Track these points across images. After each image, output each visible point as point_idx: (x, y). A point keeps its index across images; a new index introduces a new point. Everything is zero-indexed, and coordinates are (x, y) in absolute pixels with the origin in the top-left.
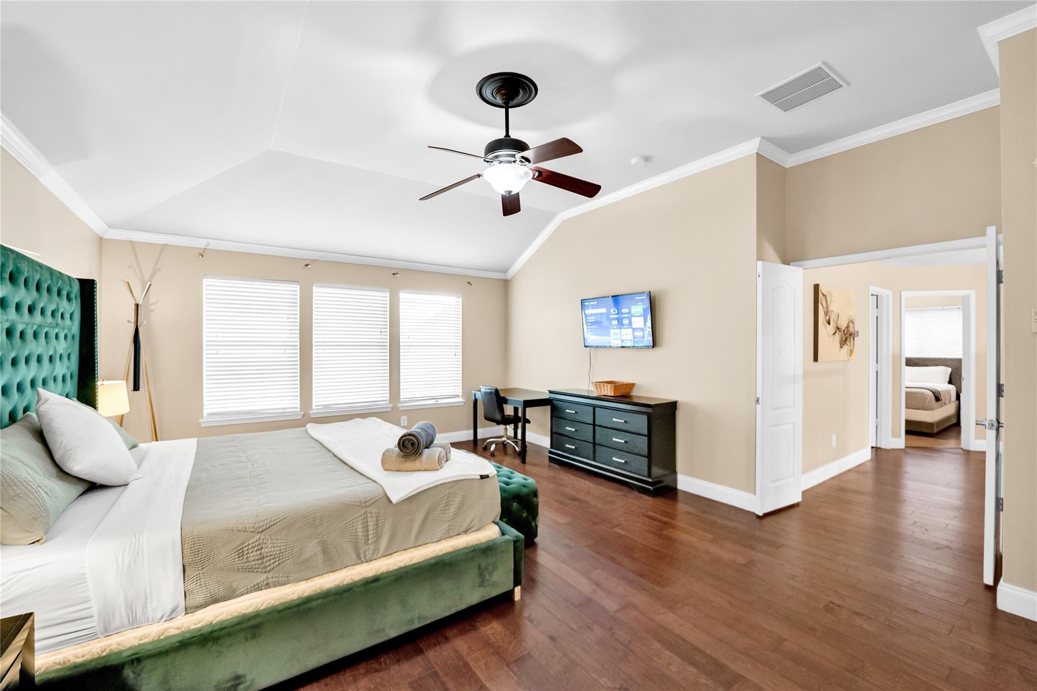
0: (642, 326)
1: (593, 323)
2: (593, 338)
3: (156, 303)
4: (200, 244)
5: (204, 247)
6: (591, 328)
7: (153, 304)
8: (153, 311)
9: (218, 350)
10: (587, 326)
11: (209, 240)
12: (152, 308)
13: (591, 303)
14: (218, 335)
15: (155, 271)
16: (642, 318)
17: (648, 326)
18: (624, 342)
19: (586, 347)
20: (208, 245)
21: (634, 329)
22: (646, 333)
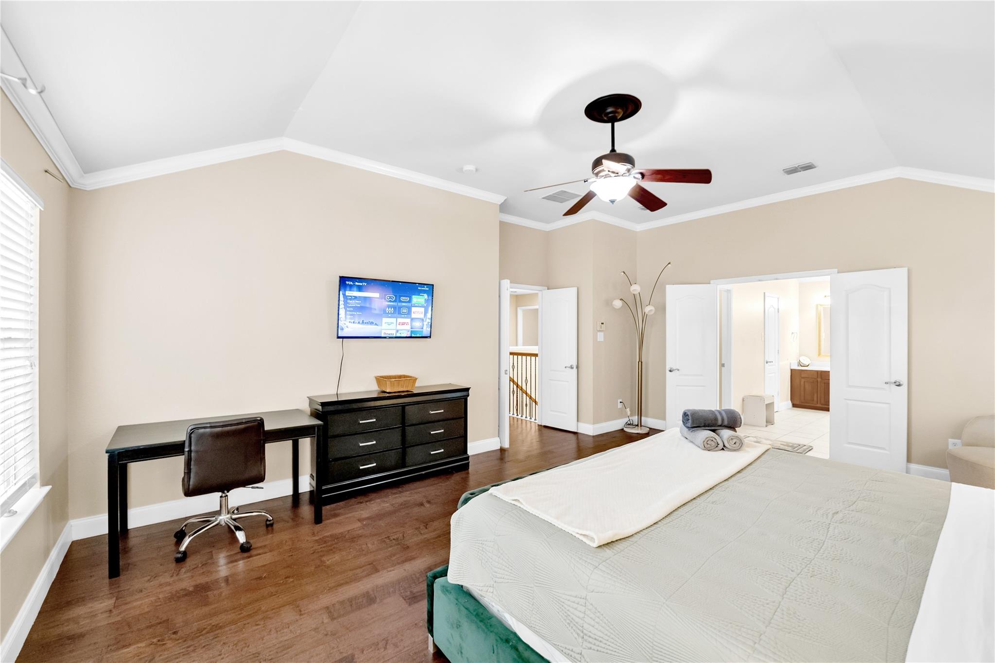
0: (422, 316)
1: (356, 309)
2: (350, 327)
6: (351, 315)
10: (346, 311)
13: (357, 283)
16: (423, 309)
17: (428, 317)
18: (399, 332)
19: (339, 337)
21: (412, 319)
22: (425, 323)
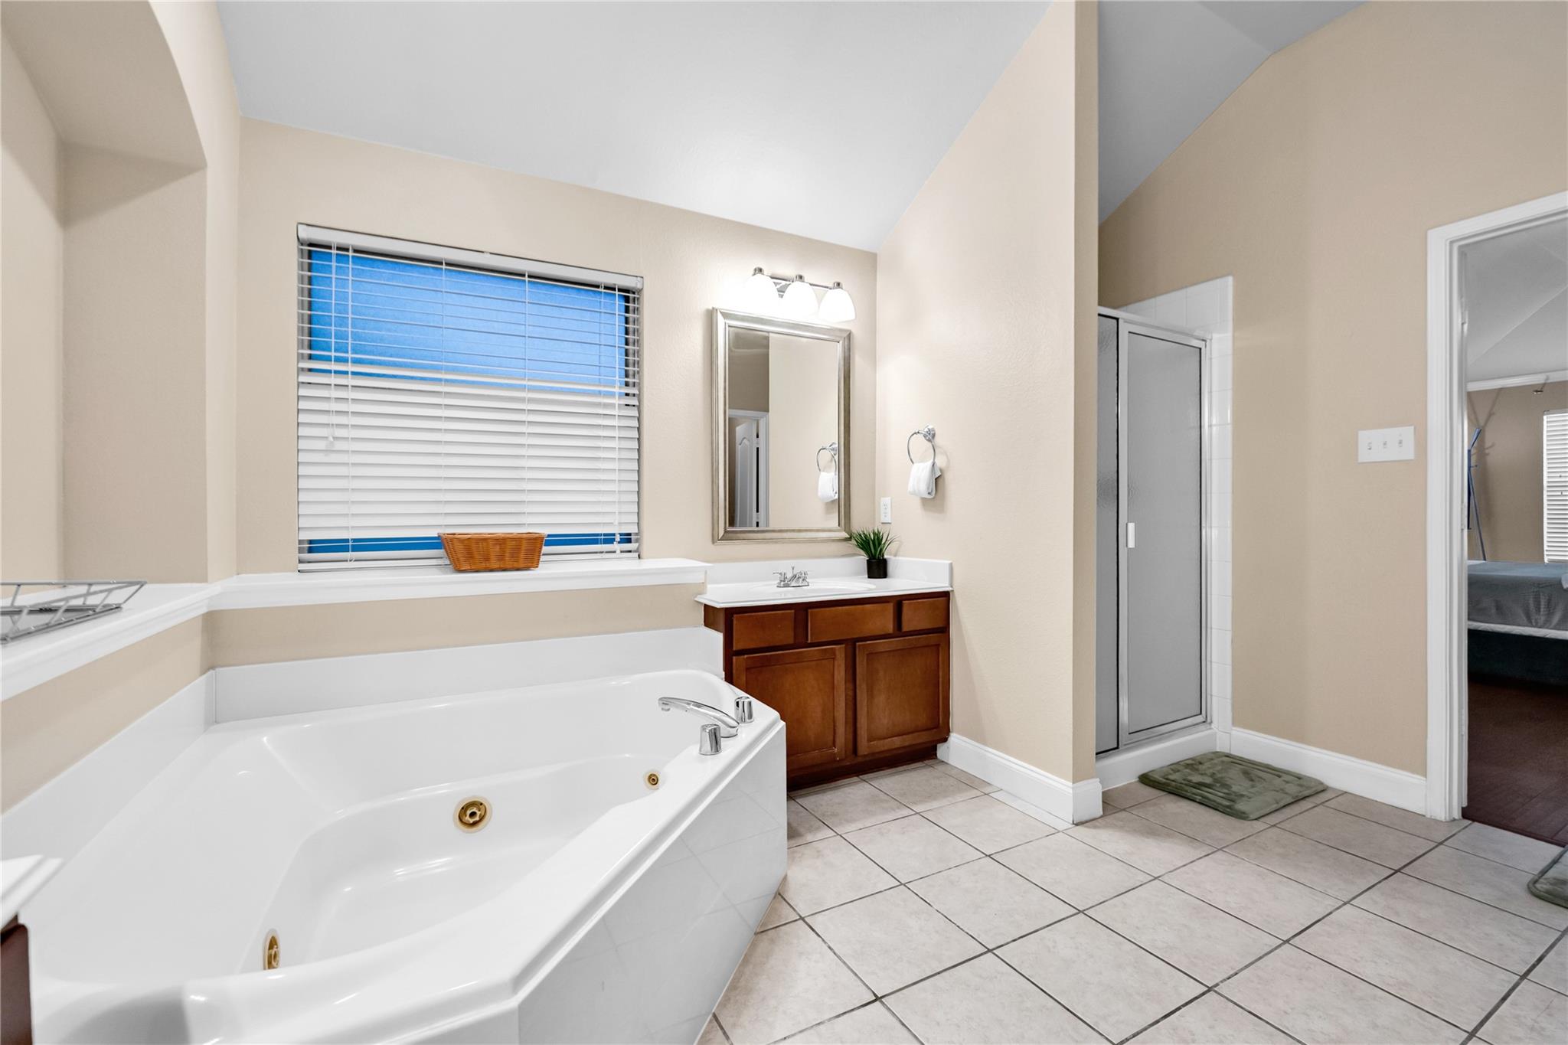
3: (1491, 447)
4: (1537, 379)
5: (1543, 382)
7: (1487, 448)
8: (1488, 454)
9: (1562, 492)
11: (1548, 374)
12: (1487, 451)
14: (1563, 475)
15: (1490, 415)
20: (1547, 379)
